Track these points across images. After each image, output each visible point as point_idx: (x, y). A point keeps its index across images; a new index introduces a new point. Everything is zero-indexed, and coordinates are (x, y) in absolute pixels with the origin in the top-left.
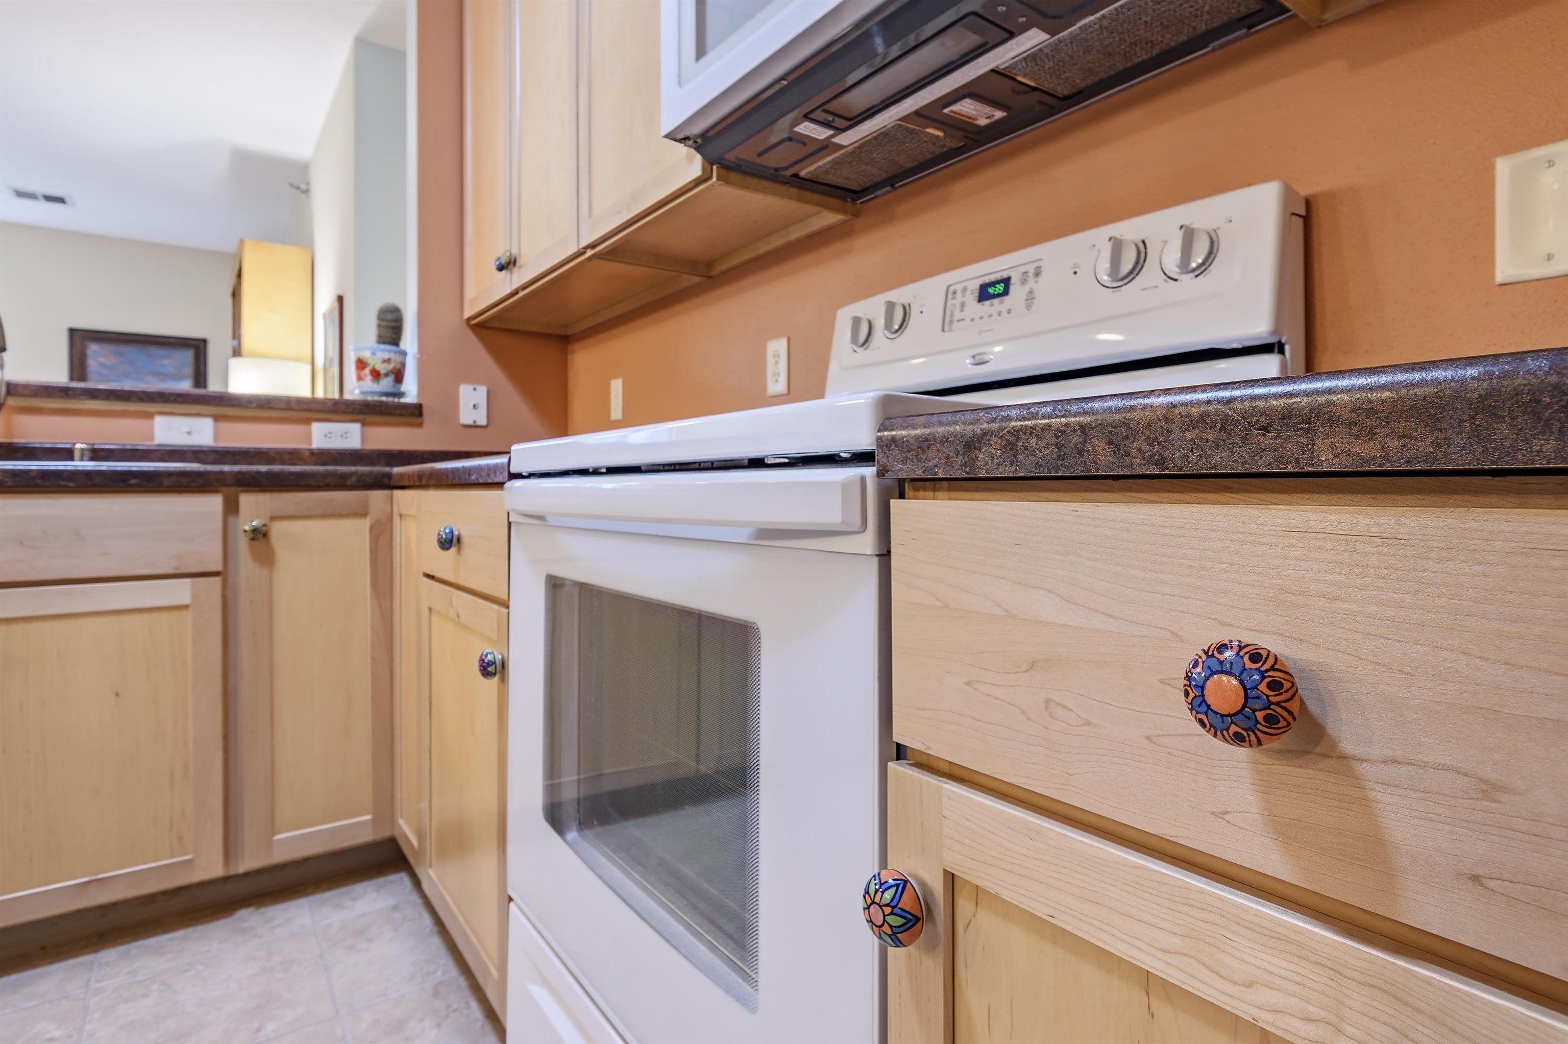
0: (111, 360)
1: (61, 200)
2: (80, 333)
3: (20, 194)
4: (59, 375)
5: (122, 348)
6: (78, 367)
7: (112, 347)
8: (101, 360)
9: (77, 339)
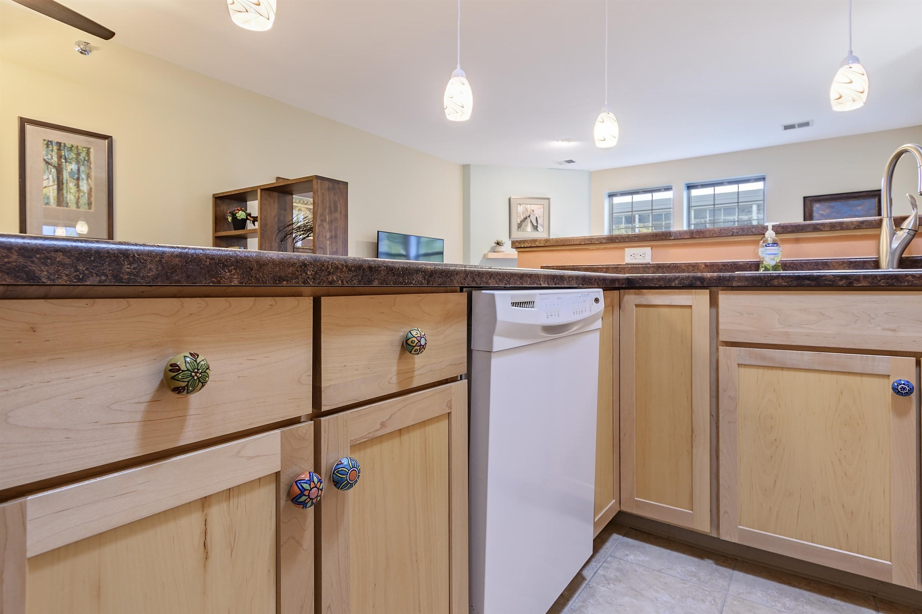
0: (827, 212)
1: (807, 124)
2: (810, 199)
3: (787, 128)
4: (798, 218)
5: (833, 204)
6: (808, 215)
7: (827, 204)
8: (821, 212)
9: (808, 202)
